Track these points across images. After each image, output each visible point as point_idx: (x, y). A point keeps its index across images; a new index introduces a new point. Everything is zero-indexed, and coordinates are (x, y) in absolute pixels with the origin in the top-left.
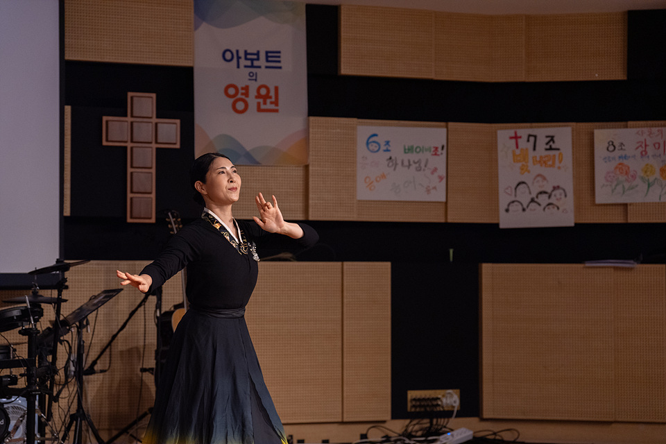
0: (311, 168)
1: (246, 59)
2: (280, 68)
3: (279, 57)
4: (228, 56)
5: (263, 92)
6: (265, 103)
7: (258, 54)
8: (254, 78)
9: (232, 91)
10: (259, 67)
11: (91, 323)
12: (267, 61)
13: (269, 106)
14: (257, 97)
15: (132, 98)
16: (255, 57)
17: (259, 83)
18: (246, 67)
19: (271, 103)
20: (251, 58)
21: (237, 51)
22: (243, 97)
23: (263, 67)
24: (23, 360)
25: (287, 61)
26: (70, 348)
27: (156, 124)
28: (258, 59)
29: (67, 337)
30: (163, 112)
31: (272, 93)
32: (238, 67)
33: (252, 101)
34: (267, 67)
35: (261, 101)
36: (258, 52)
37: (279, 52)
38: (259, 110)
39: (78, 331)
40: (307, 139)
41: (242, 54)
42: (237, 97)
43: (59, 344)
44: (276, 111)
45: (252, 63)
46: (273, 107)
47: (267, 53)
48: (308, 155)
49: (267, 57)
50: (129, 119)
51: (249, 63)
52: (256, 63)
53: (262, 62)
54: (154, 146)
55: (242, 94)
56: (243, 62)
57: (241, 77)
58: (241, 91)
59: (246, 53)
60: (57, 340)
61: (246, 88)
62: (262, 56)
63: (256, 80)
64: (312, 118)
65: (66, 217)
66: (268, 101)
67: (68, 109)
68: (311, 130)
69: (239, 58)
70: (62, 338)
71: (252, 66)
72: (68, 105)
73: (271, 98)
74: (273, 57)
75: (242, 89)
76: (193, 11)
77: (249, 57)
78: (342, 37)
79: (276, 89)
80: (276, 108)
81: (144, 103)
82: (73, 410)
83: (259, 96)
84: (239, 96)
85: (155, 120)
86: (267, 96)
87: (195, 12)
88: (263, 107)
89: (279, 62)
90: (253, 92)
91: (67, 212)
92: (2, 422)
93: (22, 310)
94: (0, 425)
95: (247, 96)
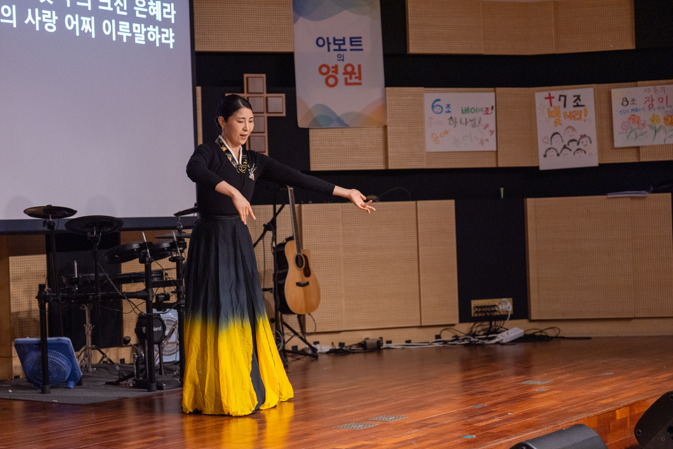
0: (388, 128)
1: (335, 44)
2: (362, 50)
3: (361, 41)
4: (321, 42)
5: (349, 69)
6: (351, 78)
7: (344, 40)
8: (342, 58)
9: (324, 70)
10: (345, 50)
12: (351, 45)
13: (354, 80)
14: (344, 74)
15: (247, 78)
16: (342, 42)
17: (346, 62)
18: (335, 50)
19: (356, 78)
20: (339, 43)
21: (328, 38)
22: (334, 74)
23: (348, 50)
24: (174, 281)
25: (366, 44)
27: (267, 98)
28: (344, 44)
31: (356, 70)
32: (329, 51)
33: (341, 77)
34: (351, 50)
35: (348, 76)
36: (344, 38)
37: (361, 38)
38: (347, 84)
40: (385, 106)
41: (331, 40)
42: (329, 74)
44: (360, 84)
45: (340, 47)
46: (357, 81)
47: (351, 38)
48: (386, 117)
49: (351, 42)
51: (337, 47)
52: (342, 47)
53: (347, 46)
54: (266, 115)
55: (333, 72)
56: (333, 47)
57: (331, 58)
58: (331, 70)
59: (335, 40)
61: (336, 67)
62: (348, 41)
63: (343, 60)
64: (388, 89)
66: (353, 76)
67: (199, 89)
68: (388, 98)
69: (329, 43)
71: (340, 50)
72: (198, 85)
73: (355, 74)
74: (356, 41)
75: (333, 67)
76: (292, 9)
77: (337, 42)
78: (410, 24)
79: (359, 66)
80: (360, 81)
81: (256, 82)
83: (346, 73)
84: (330, 73)
85: (265, 95)
86: (352, 73)
87: (294, 9)
88: (349, 81)
89: (361, 45)
90: (341, 70)
92: (160, 329)
93: (170, 243)
94: (158, 331)
95: (337, 73)
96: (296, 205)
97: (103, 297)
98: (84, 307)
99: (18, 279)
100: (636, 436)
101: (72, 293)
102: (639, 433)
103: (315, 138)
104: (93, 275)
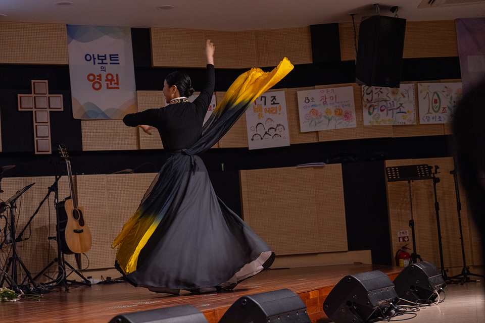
1: (99, 59)
2: (119, 64)
3: (118, 58)
4: (88, 58)
5: (110, 77)
6: (111, 84)
7: (105, 56)
8: (104, 70)
9: (92, 78)
10: (107, 64)
11: (18, 206)
12: (111, 60)
13: (114, 85)
14: (106, 81)
15: (34, 83)
16: (104, 58)
17: (107, 72)
18: (99, 63)
19: (115, 84)
20: (102, 58)
21: (93, 55)
22: (98, 81)
23: (109, 63)
25: (121, 59)
26: (6, 219)
27: (49, 97)
28: (105, 59)
29: (5, 213)
30: (52, 91)
31: (115, 78)
32: (94, 64)
33: (104, 83)
34: (111, 63)
35: (109, 82)
37: (117, 55)
38: (108, 88)
39: (10, 210)
40: (136, 103)
41: (96, 56)
42: (95, 81)
44: (118, 88)
45: (102, 61)
46: (116, 86)
47: (110, 55)
49: (111, 58)
50: (33, 95)
51: (100, 61)
52: (104, 61)
53: (108, 61)
54: (49, 110)
55: (98, 79)
56: (97, 61)
57: (96, 69)
58: (97, 77)
59: (98, 56)
61: (100, 76)
62: (108, 57)
63: (105, 71)
64: (138, 91)
66: (113, 82)
68: (138, 98)
69: (94, 59)
70: (2, 214)
71: (102, 63)
73: (114, 81)
74: (114, 58)
75: (98, 76)
76: (66, 34)
77: (100, 58)
78: (153, 46)
79: (117, 75)
80: (118, 86)
81: (42, 86)
82: (11, 256)
83: (107, 80)
84: (96, 80)
85: (48, 95)
86: (112, 80)
87: (68, 34)
88: (110, 86)
89: (118, 60)
90: (104, 78)
95: (101, 80)
96: (73, 176)
100: (324, 310)
102: (326, 307)
103: (86, 127)
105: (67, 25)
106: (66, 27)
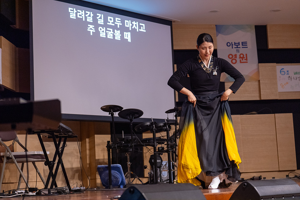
0: (261, 81)
1: (235, 45)
2: (247, 47)
3: (246, 44)
4: (228, 44)
5: (242, 56)
6: (243, 60)
7: (239, 43)
8: (238, 51)
9: (231, 56)
10: (240, 48)
12: (242, 45)
13: (244, 61)
14: (239, 58)
16: (238, 44)
17: (240, 53)
18: (235, 48)
19: (245, 60)
20: (237, 45)
21: (232, 43)
22: (235, 58)
23: (241, 48)
24: (166, 139)
25: (249, 45)
28: (239, 45)
31: (245, 56)
32: (232, 48)
33: (238, 59)
34: (242, 47)
35: (241, 59)
36: (239, 42)
37: (246, 42)
40: (259, 72)
41: (233, 44)
43: (177, 139)
44: (247, 62)
45: (237, 46)
46: (245, 61)
47: (242, 42)
48: (259, 76)
49: (242, 44)
51: (236, 46)
52: (238, 46)
53: (241, 46)
55: (234, 57)
56: (234, 46)
57: (233, 51)
58: (234, 56)
59: (235, 43)
60: (176, 137)
61: (236, 55)
62: (241, 44)
63: (239, 52)
64: (260, 64)
65: (177, 102)
66: (244, 59)
67: (175, 65)
68: (260, 68)
69: (232, 45)
71: (237, 47)
72: (175, 64)
73: (244, 58)
74: (244, 44)
75: (234, 55)
76: (215, 30)
77: (236, 44)
78: (268, 35)
79: (246, 55)
80: (247, 61)
83: (240, 57)
84: (233, 58)
87: (216, 30)
88: (242, 61)
89: (247, 45)
90: (238, 56)
91: (177, 100)
92: (160, 161)
93: (164, 124)
94: (159, 162)
95: (236, 58)
97: (135, 146)
98: (127, 155)
99: (99, 145)
101: (122, 144)
103: (228, 86)
104: (131, 137)
105: (216, 25)
106: (215, 26)
